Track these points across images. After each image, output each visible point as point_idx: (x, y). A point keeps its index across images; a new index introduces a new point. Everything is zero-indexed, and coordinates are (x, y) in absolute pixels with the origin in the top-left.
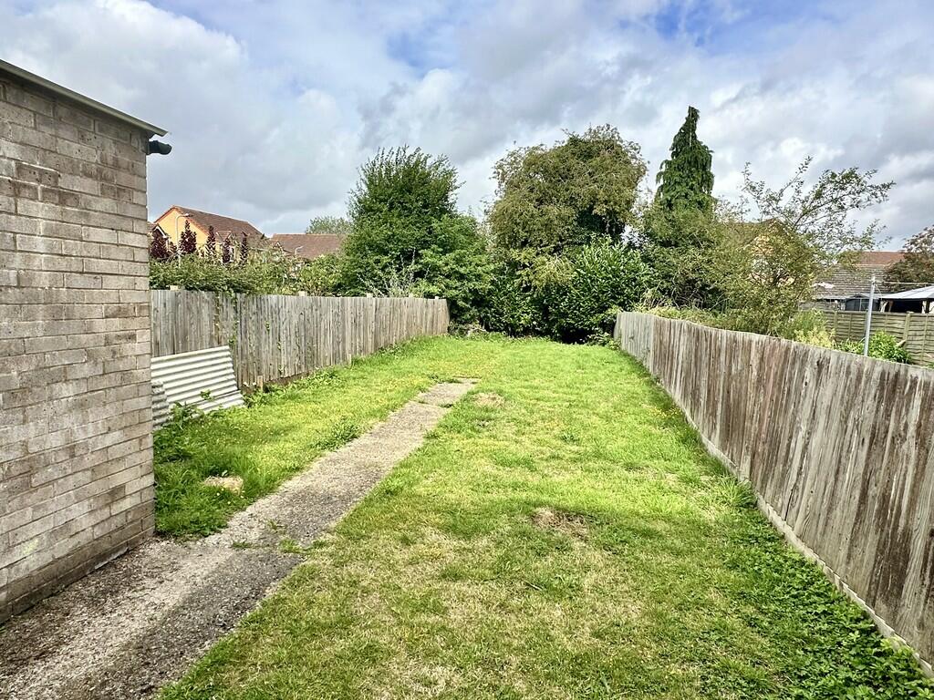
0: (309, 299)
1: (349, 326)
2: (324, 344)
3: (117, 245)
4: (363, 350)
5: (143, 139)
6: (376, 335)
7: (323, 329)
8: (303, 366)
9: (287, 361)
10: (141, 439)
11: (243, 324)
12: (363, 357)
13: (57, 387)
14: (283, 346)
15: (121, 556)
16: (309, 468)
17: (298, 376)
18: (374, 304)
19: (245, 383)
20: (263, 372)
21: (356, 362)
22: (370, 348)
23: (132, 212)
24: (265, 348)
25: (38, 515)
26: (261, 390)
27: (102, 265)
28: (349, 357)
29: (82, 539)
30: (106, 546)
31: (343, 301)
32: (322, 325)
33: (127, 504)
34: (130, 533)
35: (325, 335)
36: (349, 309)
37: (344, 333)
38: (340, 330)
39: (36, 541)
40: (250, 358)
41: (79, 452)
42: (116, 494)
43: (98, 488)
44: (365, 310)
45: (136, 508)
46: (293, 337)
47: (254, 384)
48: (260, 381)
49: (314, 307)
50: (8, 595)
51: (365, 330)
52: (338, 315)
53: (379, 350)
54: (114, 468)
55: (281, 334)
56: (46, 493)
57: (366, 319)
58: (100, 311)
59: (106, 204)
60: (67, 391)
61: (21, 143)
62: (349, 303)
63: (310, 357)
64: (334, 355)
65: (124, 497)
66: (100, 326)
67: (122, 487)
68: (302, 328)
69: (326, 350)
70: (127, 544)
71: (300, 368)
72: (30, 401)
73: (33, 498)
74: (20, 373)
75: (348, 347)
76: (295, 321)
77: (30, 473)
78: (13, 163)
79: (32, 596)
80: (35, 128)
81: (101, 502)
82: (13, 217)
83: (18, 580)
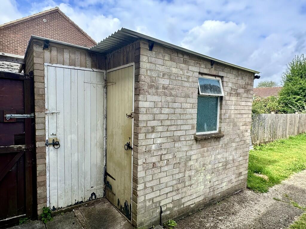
0: (275, 115)
1: (288, 125)
2: (279, 131)
3: (246, 106)
4: (293, 134)
5: (253, 75)
6: (298, 128)
7: (279, 125)
8: (271, 138)
9: (267, 136)
10: (246, 159)
11: (254, 123)
12: (293, 136)
13: (232, 143)
14: (266, 131)
15: (240, 192)
16: (290, 178)
17: (270, 142)
18: (299, 116)
19: (253, 142)
20: (259, 139)
21: (291, 138)
22: (296, 133)
23: (250, 96)
24: (260, 131)
25: (227, 176)
26: (258, 145)
27: (243, 112)
28: (288, 136)
29: (233, 185)
30: (237, 188)
31: (287, 115)
32: (279, 124)
33: (242, 177)
34: (242, 186)
35: (280, 128)
36: (289, 118)
37: (286, 127)
38: (285, 126)
39: (226, 183)
40: (255, 135)
41: (235, 161)
42: (240, 174)
43: (237, 172)
44: (295, 119)
45: (244, 179)
46: (269, 128)
47: (256, 143)
48: (258, 142)
49: (277, 118)
50: (220, 195)
51: (294, 126)
52: (285, 121)
53: (299, 134)
54: (241, 167)
55: (265, 127)
56: (228, 171)
57: (295, 122)
58: (241, 124)
59: (245, 95)
60: (234, 145)
61: (232, 83)
62: (289, 116)
63: (274, 135)
64: (282, 135)
65: (241, 176)
66: (241, 128)
67: (241, 173)
68: (272, 125)
69: (279, 133)
70: (241, 189)
71: (270, 139)
72: (228, 147)
73: (226, 172)
74: (227, 140)
75: (287, 132)
76: (270, 122)
77: (226, 165)
78: (230, 88)
79: (224, 196)
80: (235, 79)
81: (237, 176)
82: (229, 101)
83: (222, 192)
